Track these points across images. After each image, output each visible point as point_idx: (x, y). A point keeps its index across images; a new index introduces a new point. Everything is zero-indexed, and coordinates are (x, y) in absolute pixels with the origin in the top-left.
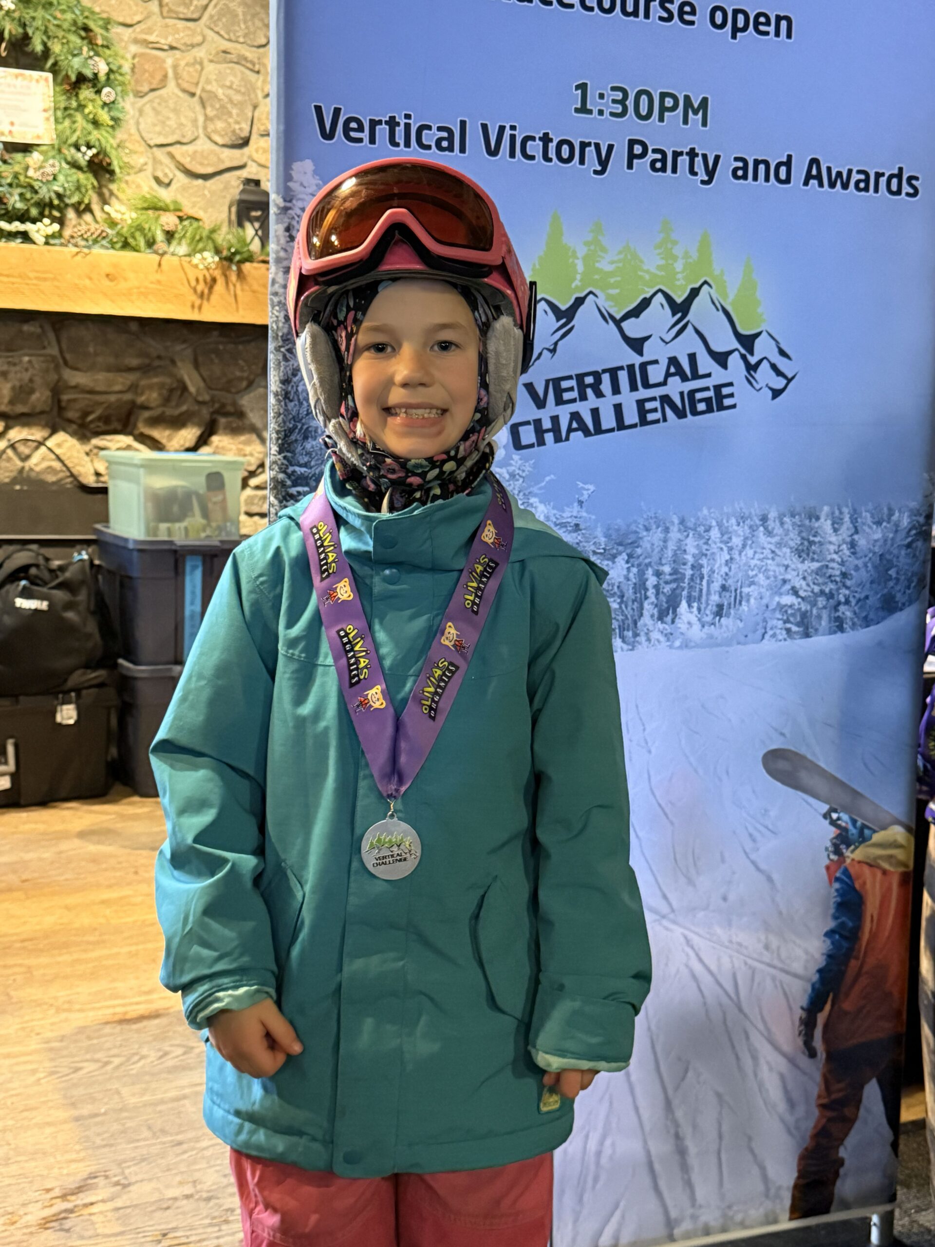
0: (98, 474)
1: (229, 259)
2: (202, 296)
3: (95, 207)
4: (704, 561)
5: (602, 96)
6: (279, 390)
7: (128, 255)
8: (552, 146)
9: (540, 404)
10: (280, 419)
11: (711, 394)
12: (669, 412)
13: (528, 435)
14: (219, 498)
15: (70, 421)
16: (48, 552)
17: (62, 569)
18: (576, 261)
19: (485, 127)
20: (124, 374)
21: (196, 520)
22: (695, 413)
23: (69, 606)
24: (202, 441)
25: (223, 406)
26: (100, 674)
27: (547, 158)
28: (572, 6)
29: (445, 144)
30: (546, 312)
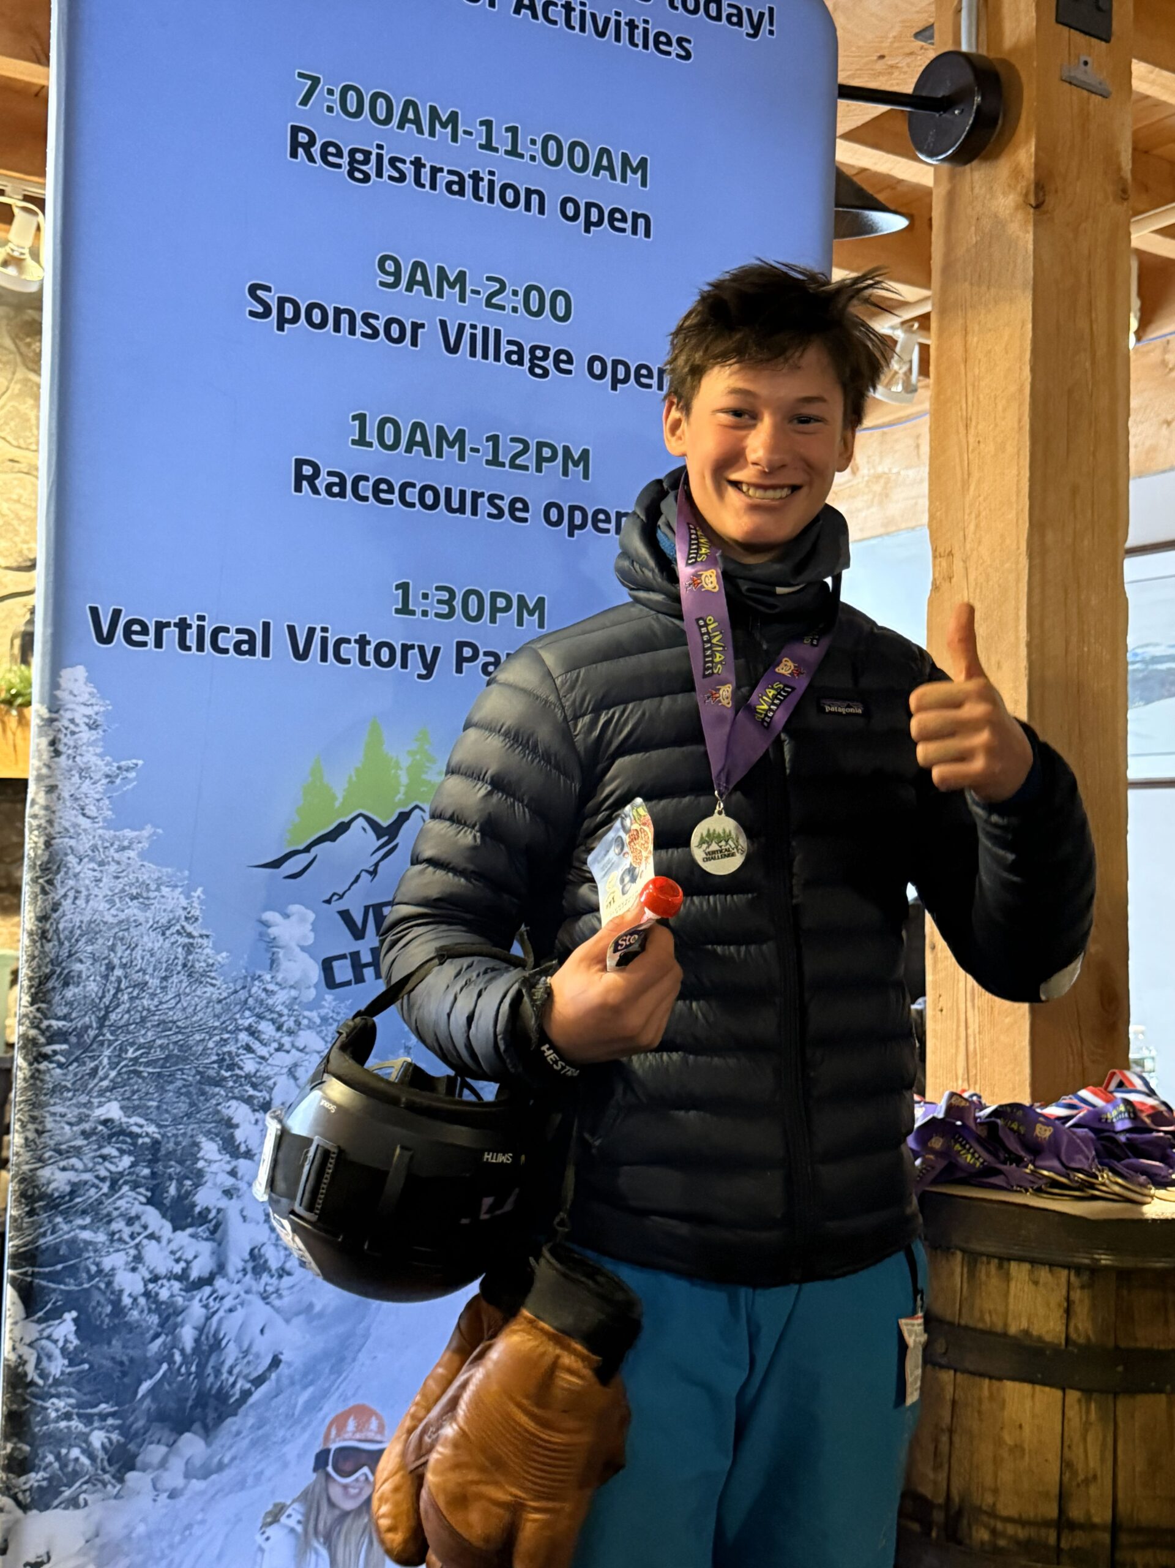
1: (9, 703)
5: (425, 596)
6: (34, 928)
8: (370, 650)
9: (358, 934)
10: (34, 963)
13: (343, 971)
18: (400, 772)
19: (292, 630)
27: (363, 661)
28: (390, 502)
29: (245, 647)
30: (364, 829)
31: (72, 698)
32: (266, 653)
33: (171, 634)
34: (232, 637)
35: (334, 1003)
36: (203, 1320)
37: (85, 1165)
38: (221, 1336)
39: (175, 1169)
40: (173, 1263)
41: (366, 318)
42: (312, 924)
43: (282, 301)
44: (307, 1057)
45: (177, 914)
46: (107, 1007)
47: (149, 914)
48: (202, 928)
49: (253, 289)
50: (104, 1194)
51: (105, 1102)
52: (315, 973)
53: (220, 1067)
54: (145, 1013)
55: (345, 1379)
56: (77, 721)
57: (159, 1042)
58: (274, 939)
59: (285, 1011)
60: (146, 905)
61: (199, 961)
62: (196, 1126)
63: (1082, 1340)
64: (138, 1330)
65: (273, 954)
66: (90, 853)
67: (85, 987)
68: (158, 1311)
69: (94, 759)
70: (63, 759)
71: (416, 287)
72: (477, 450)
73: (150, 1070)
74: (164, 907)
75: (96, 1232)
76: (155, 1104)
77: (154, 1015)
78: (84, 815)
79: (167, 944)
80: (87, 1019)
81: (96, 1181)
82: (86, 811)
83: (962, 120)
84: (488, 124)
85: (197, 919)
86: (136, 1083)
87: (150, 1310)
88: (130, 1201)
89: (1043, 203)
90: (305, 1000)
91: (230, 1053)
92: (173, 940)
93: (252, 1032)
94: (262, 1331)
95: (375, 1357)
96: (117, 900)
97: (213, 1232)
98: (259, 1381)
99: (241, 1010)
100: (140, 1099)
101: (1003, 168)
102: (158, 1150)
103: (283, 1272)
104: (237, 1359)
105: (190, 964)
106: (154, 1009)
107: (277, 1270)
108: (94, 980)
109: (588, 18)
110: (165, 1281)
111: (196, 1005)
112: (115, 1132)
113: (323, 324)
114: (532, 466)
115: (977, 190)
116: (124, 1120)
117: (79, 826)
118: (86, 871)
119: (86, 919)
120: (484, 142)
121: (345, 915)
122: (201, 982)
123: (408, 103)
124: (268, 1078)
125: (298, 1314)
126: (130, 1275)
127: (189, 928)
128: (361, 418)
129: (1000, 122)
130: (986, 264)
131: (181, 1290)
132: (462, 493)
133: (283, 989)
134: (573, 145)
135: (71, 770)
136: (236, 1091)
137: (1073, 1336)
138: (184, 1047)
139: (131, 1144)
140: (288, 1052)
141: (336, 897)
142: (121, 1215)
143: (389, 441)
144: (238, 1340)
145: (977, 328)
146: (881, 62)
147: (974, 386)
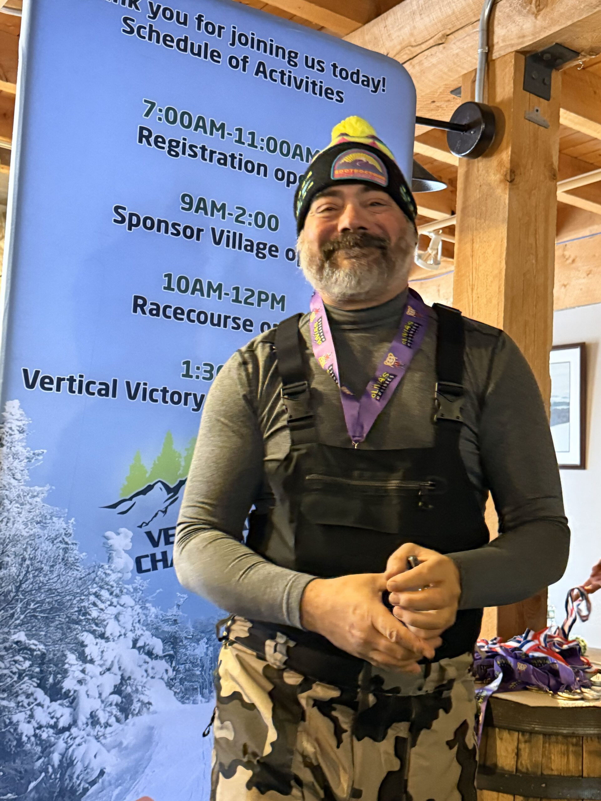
5: (198, 368)
8: (168, 395)
9: (155, 544)
13: (146, 564)
18: (180, 460)
19: (128, 384)
27: (165, 401)
28: (182, 319)
29: (103, 392)
30: (161, 489)
31: (11, 416)
32: (114, 395)
33: (65, 384)
34: (97, 387)
35: (141, 581)
36: (64, 750)
37: (5, 666)
38: (74, 758)
39: (52, 668)
40: (50, 719)
41: (174, 225)
42: (131, 539)
43: (131, 215)
44: (125, 609)
45: (61, 532)
46: (22, 581)
47: (46, 532)
48: (74, 539)
49: (117, 208)
50: (15, 681)
51: (18, 632)
52: (132, 565)
53: (79, 614)
54: (41, 584)
55: (138, 783)
56: (13, 428)
57: (47, 600)
58: (111, 546)
59: (115, 585)
60: (44, 527)
61: (70, 557)
62: (65, 646)
63: (524, 770)
64: (30, 755)
65: (110, 554)
66: (16, 498)
67: (10, 570)
68: (40, 744)
69: (21, 449)
70: (5, 448)
71: (200, 211)
72: (227, 294)
73: (42, 615)
74: (54, 528)
75: (9, 702)
76: (43, 633)
77: (45, 586)
78: (14, 478)
79: (55, 548)
80: (10, 587)
81: (11, 674)
82: (16, 477)
83: (475, 136)
84: (240, 130)
85: (71, 535)
86: (35, 622)
87: (37, 744)
88: (28, 685)
89: (514, 180)
90: (125, 579)
91: (84, 607)
92: (58, 545)
93: (97, 595)
94: (95, 756)
95: (154, 771)
96: (29, 524)
97: (71, 703)
98: (93, 783)
99: (92, 584)
100: (36, 630)
101: (494, 161)
102: (44, 658)
103: (107, 725)
104: (81, 771)
105: (66, 559)
106: (46, 582)
107: (104, 724)
108: (15, 566)
109: (292, 79)
110: (45, 729)
111: (68, 581)
112: (22, 648)
113: (152, 228)
114: (256, 304)
115: (480, 172)
116: (27, 641)
117: (11, 484)
118: (14, 508)
119: (12, 534)
120: (237, 139)
121: (149, 534)
122: (71, 569)
123: (200, 118)
124: (104, 620)
125: (114, 748)
126: (27, 725)
127: (67, 539)
128: (169, 276)
129: (494, 138)
130: (484, 208)
131: (53, 733)
132: (219, 316)
133: (114, 572)
134: (283, 142)
135: (8, 454)
136: (87, 627)
137: (520, 767)
138: (61, 603)
139: (31, 655)
140: (115, 606)
141: (144, 524)
142: (23, 693)
143: (183, 287)
144: (82, 761)
145: (478, 240)
146: (434, 104)
147: (476, 269)
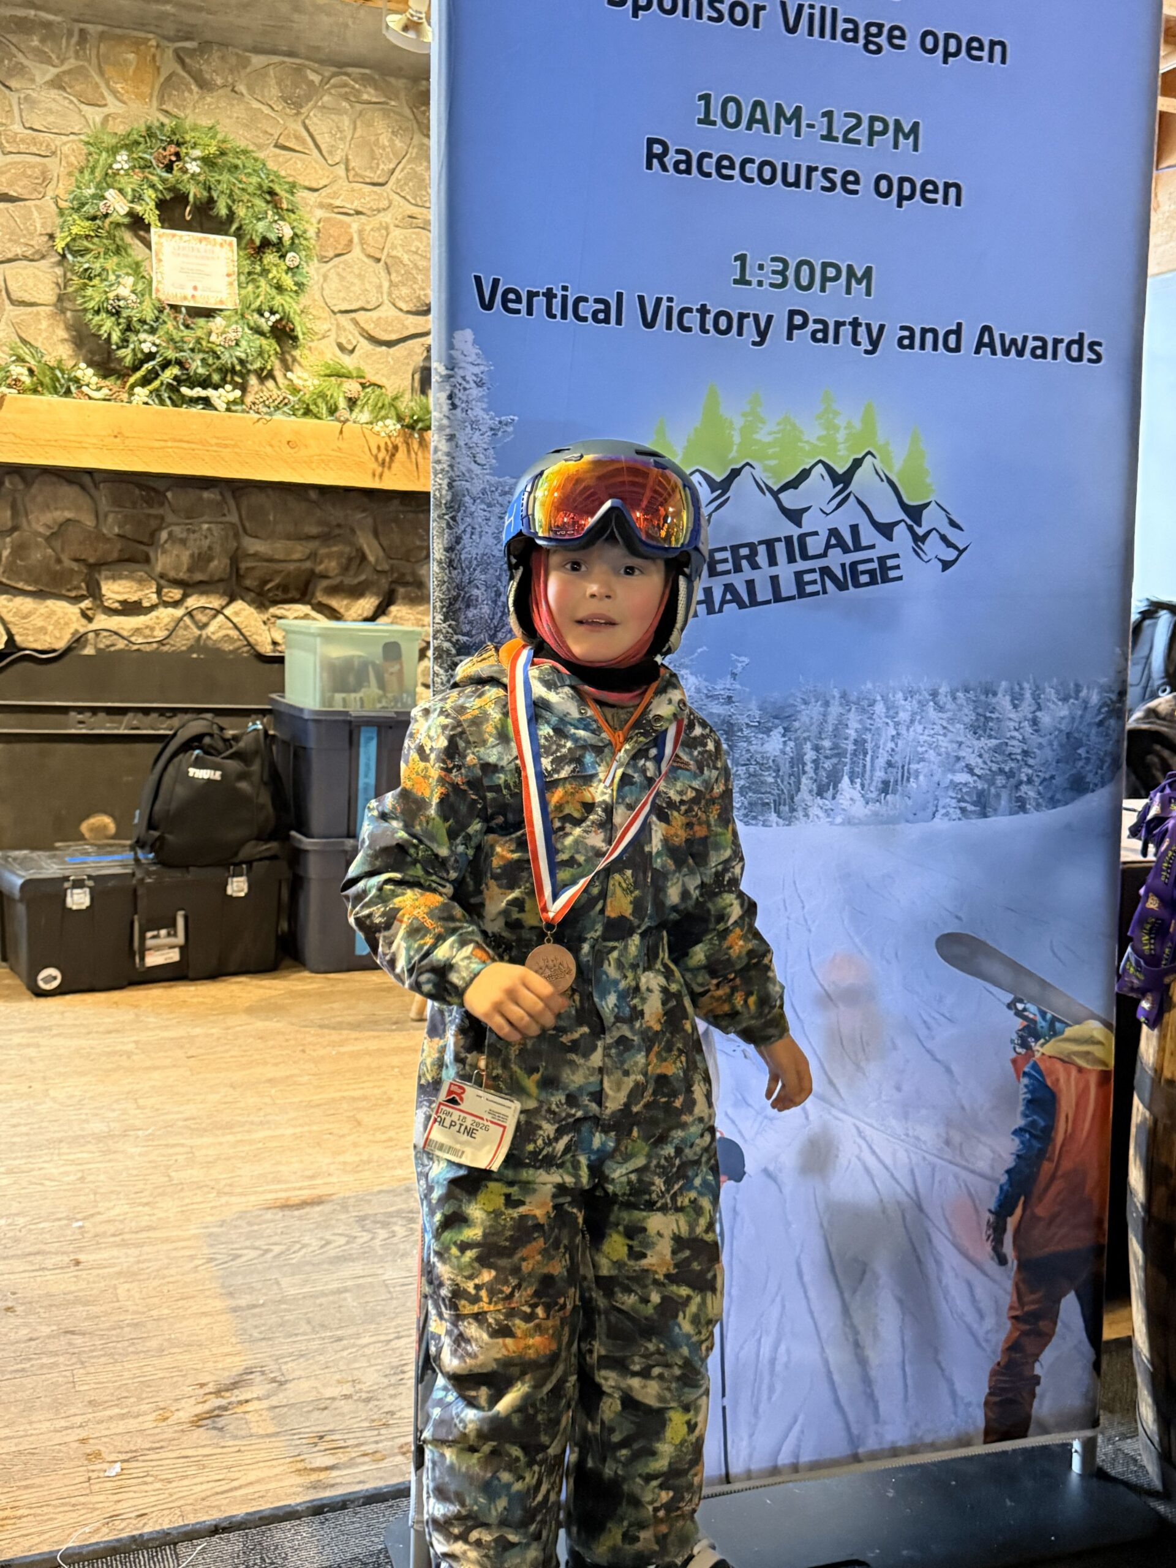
0: (275, 643)
1: (412, 427)
2: (383, 464)
3: (278, 374)
4: (868, 736)
5: (761, 267)
6: (443, 558)
7: (310, 421)
8: (710, 318)
10: (444, 587)
11: (875, 565)
12: (829, 583)
14: (396, 668)
15: (248, 589)
16: (222, 721)
17: (236, 738)
18: (733, 432)
19: (641, 299)
20: (304, 543)
21: (372, 690)
22: (857, 585)
23: (243, 776)
24: (380, 611)
25: (403, 575)
26: (274, 845)
27: (704, 330)
28: (731, 177)
29: (601, 316)
30: (700, 484)
31: (464, 357)
32: (619, 322)
33: (540, 302)
34: (591, 306)
56: (468, 378)
66: (481, 495)
67: (480, 609)
69: (481, 413)
70: (458, 411)
72: (812, 126)
78: (475, 462)
82: (477, 459)
114: (864, 141)
117: (473, 471)
119: (479, 552)
128: (707, 98)
132: (798, 168)
135: (465, 422)
143: (731, 118)
